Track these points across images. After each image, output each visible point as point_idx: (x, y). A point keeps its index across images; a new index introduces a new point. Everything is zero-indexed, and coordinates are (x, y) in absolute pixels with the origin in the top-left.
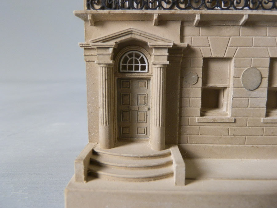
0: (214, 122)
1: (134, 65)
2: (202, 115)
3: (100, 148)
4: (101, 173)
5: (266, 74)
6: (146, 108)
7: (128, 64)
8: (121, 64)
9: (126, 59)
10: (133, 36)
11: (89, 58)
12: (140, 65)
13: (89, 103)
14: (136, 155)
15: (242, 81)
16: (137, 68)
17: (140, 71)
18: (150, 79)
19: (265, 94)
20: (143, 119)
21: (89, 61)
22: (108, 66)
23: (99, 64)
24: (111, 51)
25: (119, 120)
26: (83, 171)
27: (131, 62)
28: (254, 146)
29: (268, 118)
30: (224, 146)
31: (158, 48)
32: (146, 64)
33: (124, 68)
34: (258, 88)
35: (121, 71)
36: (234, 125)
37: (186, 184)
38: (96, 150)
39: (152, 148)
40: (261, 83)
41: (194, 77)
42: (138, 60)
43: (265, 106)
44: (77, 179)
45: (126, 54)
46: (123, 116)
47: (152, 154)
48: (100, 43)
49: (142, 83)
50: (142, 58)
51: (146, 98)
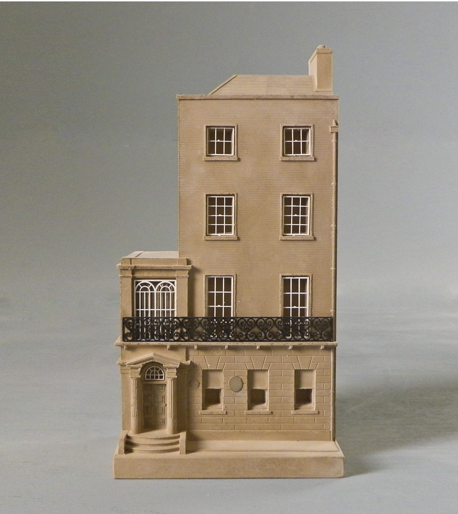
0: (211, 414)
1: (155, 375)
2: (203, 409)
3: (131, 433)
4: (134, 449)
5: (245, 381)
6: (164, 405)
7: (150, 375)
8: (146, 375)
9: (149, 371)
10: (154, 361)
11: (124, 372)
12: (159, 375)
13: (123, 401)
14: (156, 437)
15: (230, 385)
16: (157, 377)
17: (159, 379)
18: (166, 385)
19: (246, 394)
20: (162, 412)
21: (124, 374)
22: (138, 379)
23: (132, 378)
24: (139, 370)
25: (144, 413)
26: (123, 447)
27: (153, 373)
28: (242, 431)
29: (250, 411)
30: (220, 431)
31: (170, 368)
32: (163, 375)
33: (148, 377)
34: (241, 390)
35: (146, 379)
36: (226, 415)
37: (186, 454)
38: (129, 435)
39: (168, 433)
40: (242, 387)
41: (196, 383)
42: (158, 372)
43: (247, 403)
44: (120, 452)
45: (150, 368)
46: (147, 410)
47: (167, 437)
48: (132, 366)
49: (160, 387)
50: (160, 371)
51: (164, 397)
